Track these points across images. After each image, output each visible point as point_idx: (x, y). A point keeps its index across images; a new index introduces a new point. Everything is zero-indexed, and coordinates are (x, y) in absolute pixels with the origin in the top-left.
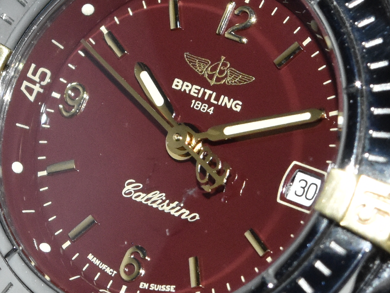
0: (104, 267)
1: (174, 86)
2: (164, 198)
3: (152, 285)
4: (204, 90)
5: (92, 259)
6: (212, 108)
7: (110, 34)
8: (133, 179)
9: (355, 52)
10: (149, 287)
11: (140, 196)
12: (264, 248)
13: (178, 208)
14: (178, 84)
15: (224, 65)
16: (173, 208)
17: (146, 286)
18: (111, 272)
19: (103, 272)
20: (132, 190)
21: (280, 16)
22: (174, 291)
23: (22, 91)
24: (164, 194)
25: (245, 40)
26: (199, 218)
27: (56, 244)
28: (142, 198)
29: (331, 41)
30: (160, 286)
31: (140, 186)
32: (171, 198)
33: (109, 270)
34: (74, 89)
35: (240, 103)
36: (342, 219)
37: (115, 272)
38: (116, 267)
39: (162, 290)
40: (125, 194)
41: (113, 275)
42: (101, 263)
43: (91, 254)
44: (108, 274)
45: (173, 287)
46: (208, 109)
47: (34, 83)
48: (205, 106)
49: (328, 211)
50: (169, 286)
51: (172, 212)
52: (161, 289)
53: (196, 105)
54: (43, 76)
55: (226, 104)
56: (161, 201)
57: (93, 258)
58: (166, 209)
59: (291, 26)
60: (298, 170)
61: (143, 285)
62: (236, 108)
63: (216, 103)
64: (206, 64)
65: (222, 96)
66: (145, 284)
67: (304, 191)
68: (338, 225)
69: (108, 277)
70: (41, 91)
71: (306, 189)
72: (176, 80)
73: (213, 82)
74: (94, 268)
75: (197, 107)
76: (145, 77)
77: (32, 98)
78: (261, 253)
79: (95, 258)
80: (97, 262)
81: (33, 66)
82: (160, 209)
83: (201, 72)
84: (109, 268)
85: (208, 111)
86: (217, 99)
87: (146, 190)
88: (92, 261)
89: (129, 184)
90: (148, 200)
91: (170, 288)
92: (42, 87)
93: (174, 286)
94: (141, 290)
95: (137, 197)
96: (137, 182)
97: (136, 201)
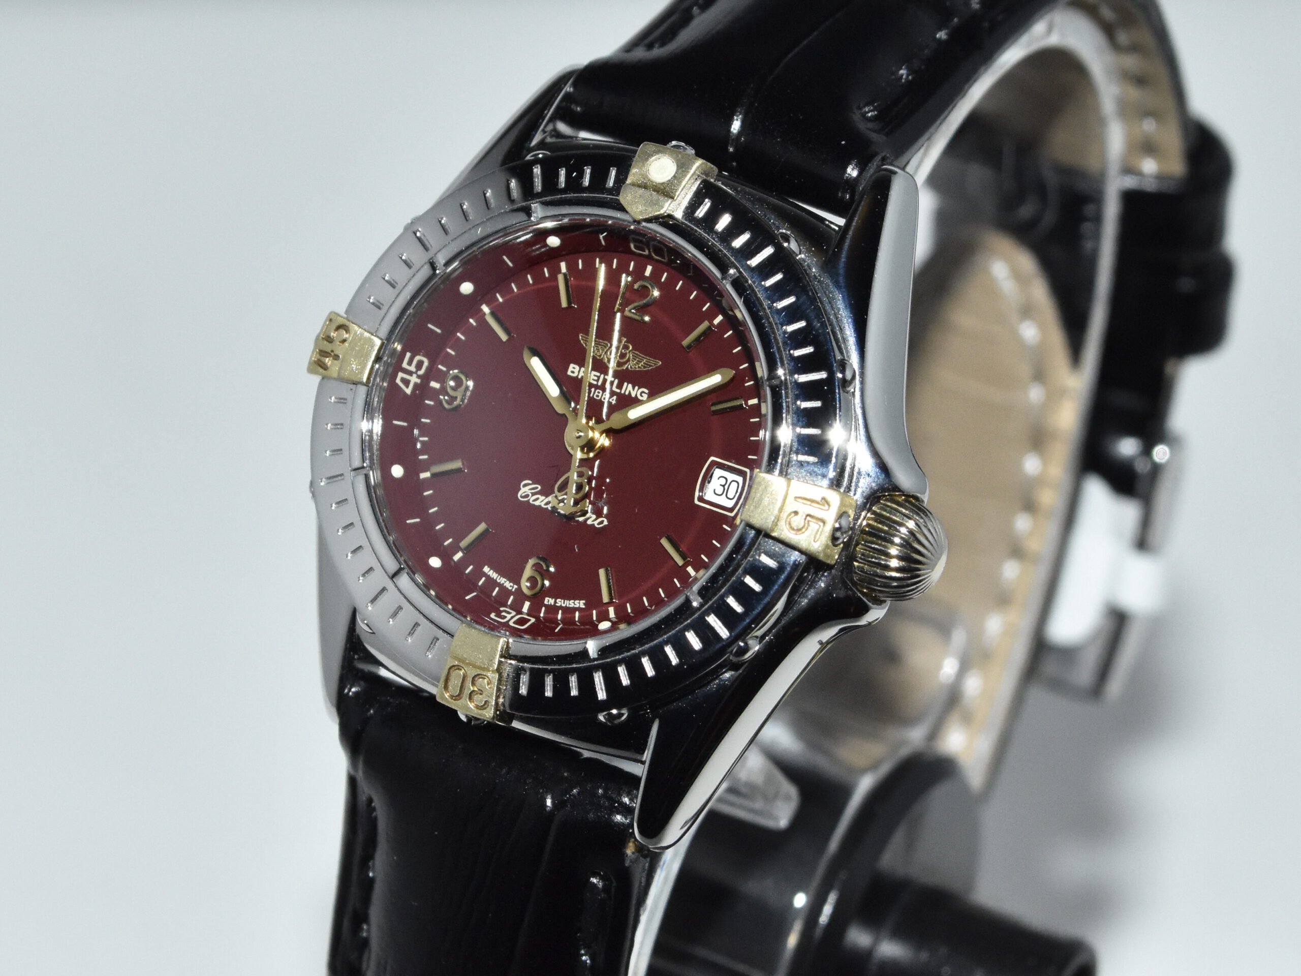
0: (502, 580)
1: (569, 373)
3: (558, 600)
4: (604, 377)
5: (489, 571)
6: (615, 398)
7: (493, 314)
8: (529, 480)
9: (775, 338)
10: (555, 602)
11: (537, 499)
12: (683, 557)
14: (574, 370)
15: (625, 347)
17: (551, 601)
18: (511, 586)
19: (501, 586)
20: (529, 493)
21: (686, 291)
22: (584, 607)
23: (397, 385)
25: (647, 319)
26: (607, 524)
27: (446, 556)
28: (541, 501)
29: (742, 313)
30: (568, 601)
31: (537, 488)
33: (508, 585)
34: (456, 378)
35: (647, 391)
36: (773, 530)
37: (516, 587)
38: (516, 580)
39: (570, 606)
40: (522, 497)
41: (513, 590)
42: (499, 576)
43: (486, 567)
44: (508, 588)
45: (582, 602)
46: (610, 398)
47: (410, 373)
48: (606, 395)
49: (757, 521)
50: (578, 601)
52: (569, 604)
53: (596, 393)
54: (419, 365)
55: (630, 392)
59: (699, 302)
60: (715, 467)
61: (549, 600)
62: (641, 396)
63: (618, 391)
64: (605, 347)
65: (626, 384)
66: (550, 599)
67: (724, 489)
68: (768, 536)
69: (508, 593)
70: (418, 381)
71: (726, 487)
72: (572, 365)
74: (492, 583)
75: (597, 396)
76: (536, 365)
77: (408, 391)
78: (680, 562)
79: (492, 571)
80: (494, 575)
81: (408, 355)
83: (600, 356)
84: (508, 582)
85: (610, 400)
86: (620, 386)
87: (545, 492)
88: (488, 574)
89: (525, 485)
90: (547, 503)
91: (579, 603)
92: (419, 377)
93: (584, 602)
94: (546, 606)
95: (535, 500)
96: (534, 483)
97: (534, 505)
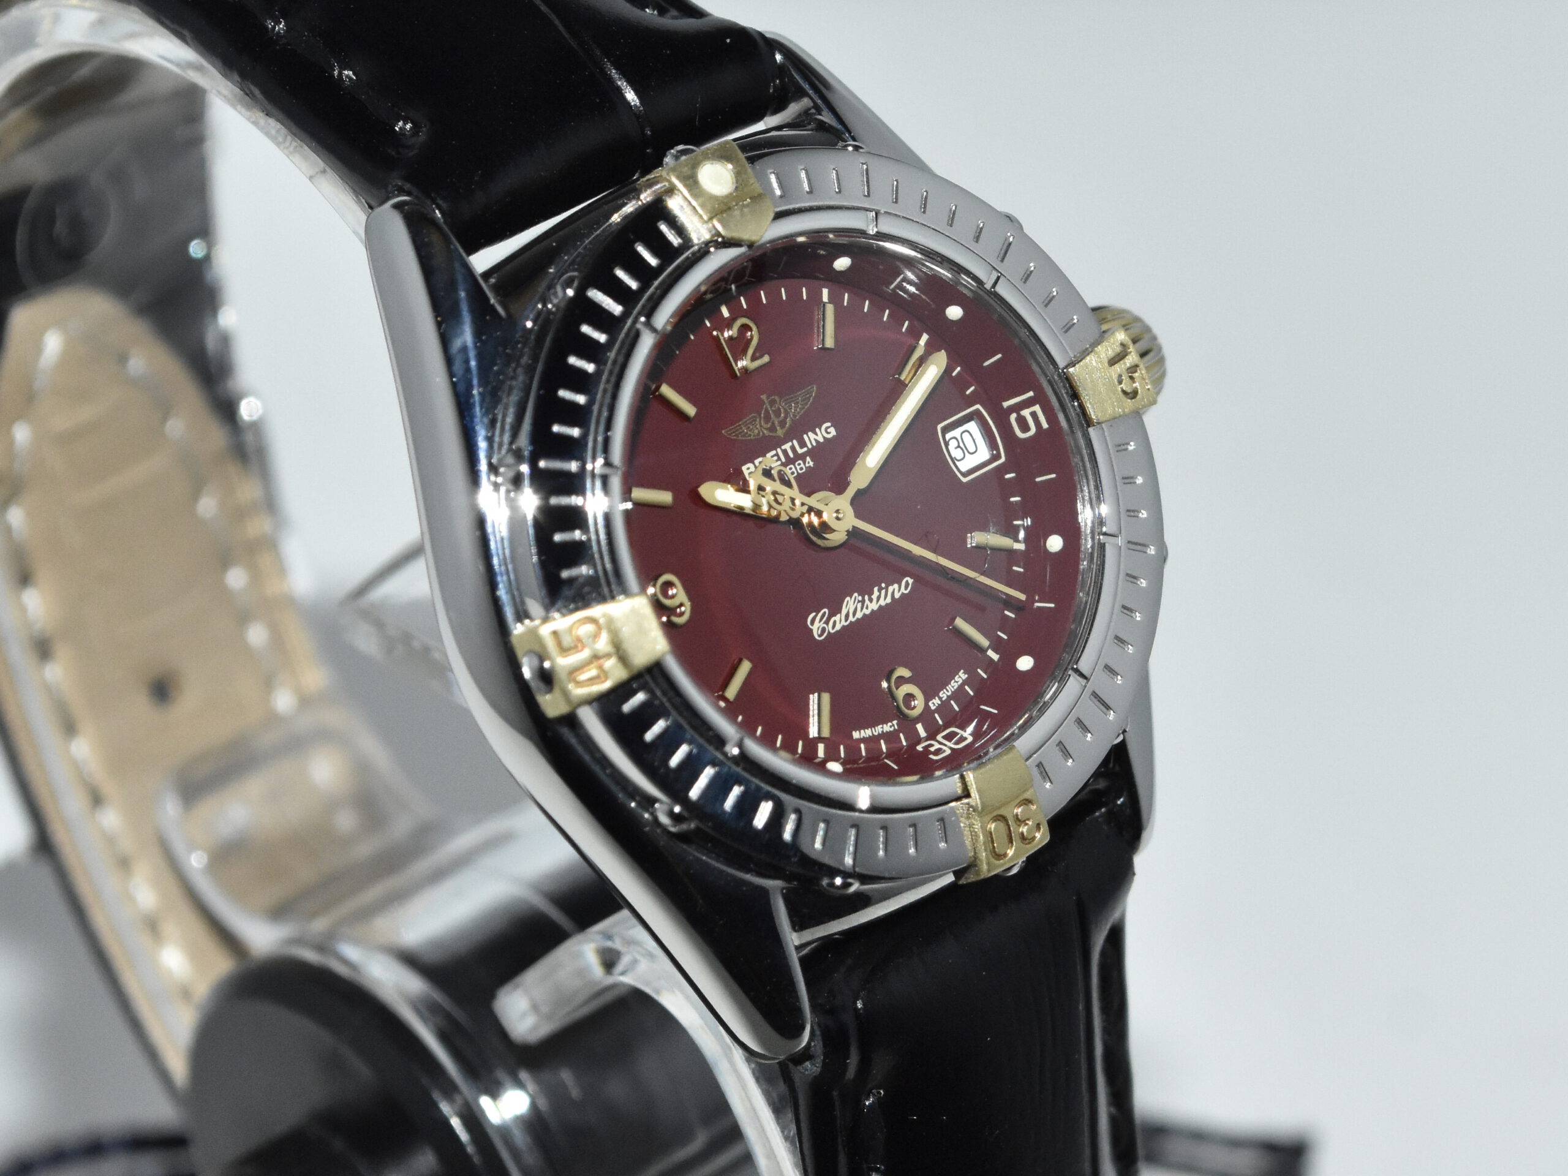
0: (879, 730)
2: (860, 598)
3: (941, 694)
4: (782, 450)
5: (860, 735)
6: (808, 459)
8: (809, 614)
10: (940, 699)
11: (835, 622)
13: (883, 592)
14: (750, 471)
15: (773, 403)
16: (879, 598)
17: (937, 701)
18: (891, 727)
19: (883, 735)
20: (823, 625)
22: (966, 676)
24: (856, 594)
25: (767, 358)
26: (912, 580)
28: (839, 622)
30: (949, 686)
31: (825, 613)
32: (866, 591)
33: (887, 728)
35: (829, 424)
37: (895, 722)
39: (955, 688)
40: (820, 636)
41: (896, 727)
42: (873, 729)
43: (854, 733)
44: (890, 731)
45: (960, 674)
46: (805, 464)
48: (799, 464)
50: (957, 676)
51: (882, 602)
52: (953, 687)
53: (798, 467)
55: (816, 440)
56: (859, 605)
57: (860, 732)
58: (874, 606)
61: (933, 703)
62: (828, 433)
63: (805, 449)
64: (756, 421)
65: (805, 436)
66: (934, 701)
69: (894, 735)
72: (744, 468)
73: (780, 432)
74: (873, 742)
75: (801, 469)
79: (862, 731)
80: (867, 733)
82: (868, 612)
83: (758, 434)
84: (885, 725)
85: (807, 465)
86: (803, 444)
87: (835, 610)
88: (862, 737)
89: (812, 622)
91: (960, 677)
93: (962, 671)
94: (936, 711)
95: (834, 627)
96: (818, 612)
97: (837, 632)
